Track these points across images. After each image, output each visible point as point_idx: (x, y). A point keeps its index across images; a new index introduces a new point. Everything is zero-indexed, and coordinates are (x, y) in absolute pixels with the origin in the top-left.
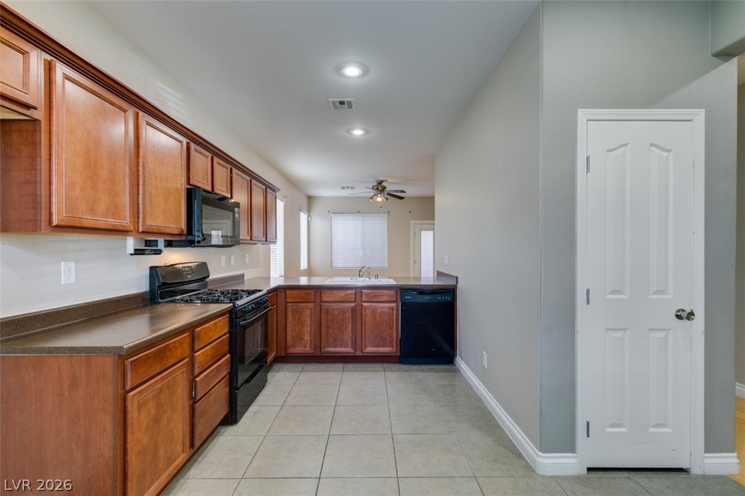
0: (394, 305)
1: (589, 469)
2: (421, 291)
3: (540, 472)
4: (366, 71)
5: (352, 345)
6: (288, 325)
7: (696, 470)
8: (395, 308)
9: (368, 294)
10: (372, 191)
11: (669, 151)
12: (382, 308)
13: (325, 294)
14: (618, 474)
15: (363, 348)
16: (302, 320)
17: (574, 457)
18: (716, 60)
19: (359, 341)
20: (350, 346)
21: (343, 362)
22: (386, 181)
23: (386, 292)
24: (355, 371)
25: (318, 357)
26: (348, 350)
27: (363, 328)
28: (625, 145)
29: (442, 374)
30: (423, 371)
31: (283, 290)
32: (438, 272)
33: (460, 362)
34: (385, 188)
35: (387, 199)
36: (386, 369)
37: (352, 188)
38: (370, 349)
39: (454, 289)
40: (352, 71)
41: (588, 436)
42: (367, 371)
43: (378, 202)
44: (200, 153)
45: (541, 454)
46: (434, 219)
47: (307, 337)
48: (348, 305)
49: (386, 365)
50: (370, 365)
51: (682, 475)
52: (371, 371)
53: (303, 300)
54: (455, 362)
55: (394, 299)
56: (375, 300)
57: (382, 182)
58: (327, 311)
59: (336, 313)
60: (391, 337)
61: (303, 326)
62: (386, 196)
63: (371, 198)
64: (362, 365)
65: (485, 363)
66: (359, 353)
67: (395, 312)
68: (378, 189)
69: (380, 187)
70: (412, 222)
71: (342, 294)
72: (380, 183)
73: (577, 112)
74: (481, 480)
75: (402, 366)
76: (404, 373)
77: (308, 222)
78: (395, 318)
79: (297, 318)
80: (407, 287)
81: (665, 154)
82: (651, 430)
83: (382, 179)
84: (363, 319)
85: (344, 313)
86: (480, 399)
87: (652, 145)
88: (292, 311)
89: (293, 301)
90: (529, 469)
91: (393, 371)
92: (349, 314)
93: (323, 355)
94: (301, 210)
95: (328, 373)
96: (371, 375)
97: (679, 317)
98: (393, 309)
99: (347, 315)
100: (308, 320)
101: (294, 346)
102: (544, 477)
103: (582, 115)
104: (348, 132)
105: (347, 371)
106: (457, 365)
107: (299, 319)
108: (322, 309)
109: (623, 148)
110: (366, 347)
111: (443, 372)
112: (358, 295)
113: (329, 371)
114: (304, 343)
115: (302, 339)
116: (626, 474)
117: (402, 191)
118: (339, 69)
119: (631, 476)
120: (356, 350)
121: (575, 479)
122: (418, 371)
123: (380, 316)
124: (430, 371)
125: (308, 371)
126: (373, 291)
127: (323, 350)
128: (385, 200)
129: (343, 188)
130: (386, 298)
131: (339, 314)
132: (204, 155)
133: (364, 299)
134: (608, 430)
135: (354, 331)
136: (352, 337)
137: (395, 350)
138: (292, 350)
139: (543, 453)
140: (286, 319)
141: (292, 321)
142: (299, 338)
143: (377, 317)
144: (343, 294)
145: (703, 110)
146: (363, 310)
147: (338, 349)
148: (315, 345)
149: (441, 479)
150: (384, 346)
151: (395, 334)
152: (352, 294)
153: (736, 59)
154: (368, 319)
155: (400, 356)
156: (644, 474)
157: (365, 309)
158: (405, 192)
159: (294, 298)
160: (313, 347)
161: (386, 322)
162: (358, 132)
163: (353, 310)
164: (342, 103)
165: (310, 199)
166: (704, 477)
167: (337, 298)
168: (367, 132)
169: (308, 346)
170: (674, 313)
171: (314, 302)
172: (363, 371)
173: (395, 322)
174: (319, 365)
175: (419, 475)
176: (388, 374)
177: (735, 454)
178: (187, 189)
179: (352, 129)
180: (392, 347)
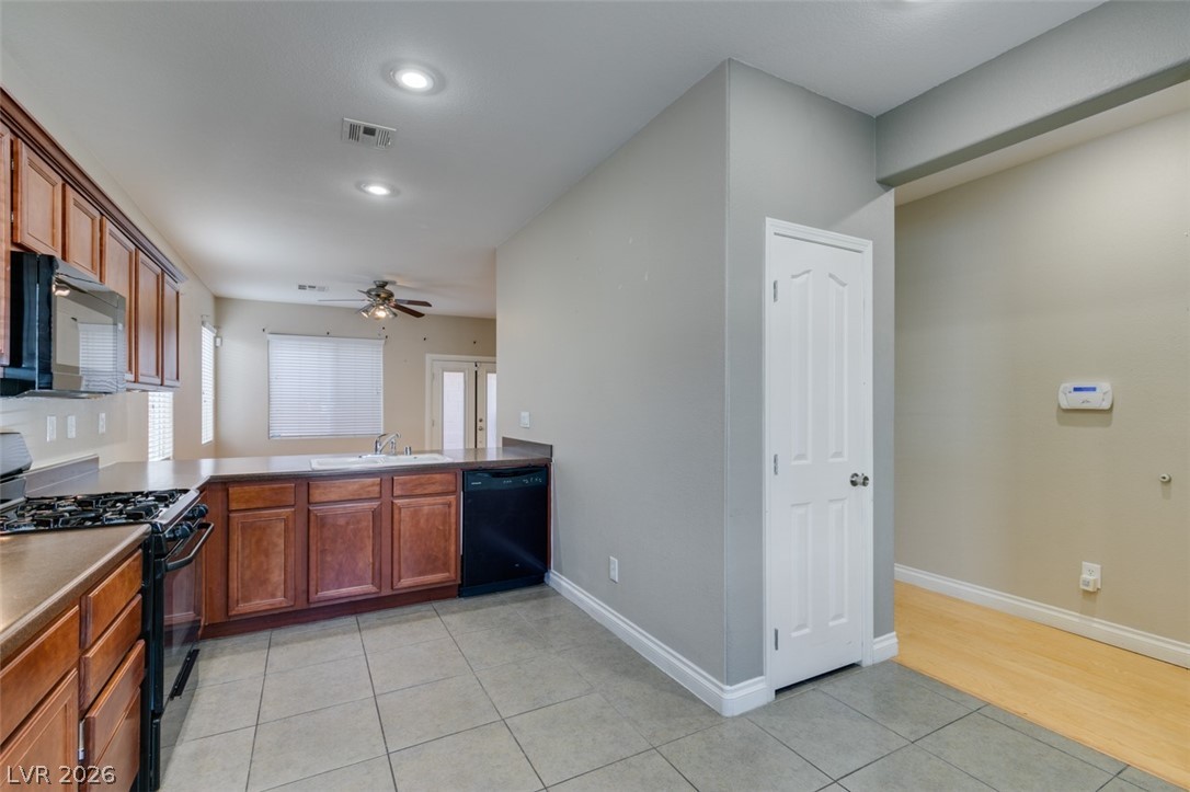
0: (452, 498)
1: (778, 692)
2: (496, 472)
3: (727, 713)
4: (440, 83)
5: (373, 579)
6: (233, 556)
7: (867, 662)
8: (454, 503)
9: (405, 483)
10: (365, 297)
11: (844, 285)
12: (429, 505)
13: (318, 487)
14: (804, 689)
15: (396, 579)
16: (265, 543)
17: (762, 681)
18: (879, 187)
19: (386, 570)
20: (370, 581)
21: (352, 614)
22: (394, 283)
23: (438, 477)
24: (384, 625)
25: (304, 613)
26: (366, 588)
27: (396, 545)
28: (808, 272)
29: (535, 602)
30: (503, 603)
31: (219, 487)
32: (504, 438)
33: (557, 579)
34: (391, 295)
35: (395, 315)
36: (440, 612)
37: (322, 289)
38: (407, 582)
39: (546, 466)
40: (414, 80)
41: (777, 648)
42: (407, 621)
43: (378, 319)
44: (40, 172)
45: (727, 688)
46: (495, 355)
47: (277, 577)
48: (366, 505)
49: (436, 604)
50: (407, 610)
51: (855, 671)
52: (414, 620)
53: (268, 504)
54: (546, 580)
55: (452, 488)
56: (418, 492)
57: (386, 283)
58: (322, 521)
59: (342, 521)
60: (446, 554)
61: (267, 556)
62: (394, 310)
63: (366, 311)
64: (391, 612)
65: (615, 575)
66: (386, 592)
67: (453, 510)
68: (378, 296)
69: (381, 293)
70: (429, 357)
71: (353, 486)
72: (383, 285)
73: (764, 221)
74: (664, 749)
75: (464, 602)
76: (475, 613)
77: (216, 347)
78: (453, 520)
79: (254, 540)
80: (473, 467)
81: (841, 288)
82: (831, 624)
83: (387, 278)
84: (396, 527)
85: (358, 522)
86: (607, 630)
87: (831, 276)
88: (243, 529)
89: (244, 507)
90: (713, 714)
91: (453, 612)
92: (367, 523)
93: (312, 606)
94: (203, 323)
95: (330, 640)
96: (417, 626)
97: (854, 483)
98: (449, 505)
99: (364, 524)
100: (281, 542)
101: (246, 599)
102: (734, 719)
103: (772, 225)
104: (359, 186)
105: (369, 628)
106: (552, 584)
107: (259, 541)
108: (312, 518)
109: (806, 275)
110: (400, 579)
111: (535, 599)
112: (387, 486)
113: (330, 635)
114: (270, 589)
115: (264, 582)
116: (810, 687)
117: (427, 304)
118: (388, 72)
119: (816, 687)
120: (380, 588)
121: (765, 709)
122: (495, 604)
123: (427, 520)
124: (516, 600)
125: (285, 643)
126: (414, 477)
127: (313, 597)
128: (391, 316)
129: (302, 287)
130: (437, 488)
131: (348, 523)
132: (47, 179)
133: (397, 492)
134: (794, 634)
135: (377, 552)
136: (373, 564)
137: (453, 575)
138: (244, 608)
139: (731, 685)
140: (228, 545)
141: (243, 548)
142: (261, 580)
143: (422, 521)
144: (356, 487)
145: (871, 242)
146: (396, 512)
147: (344, 591)
148: (295, 589)
149: (610, 767)
150: (433, 571)
151: (453, 548)
152: (373, 485)
153: (893, 190)
154: (405, 526)
155: (460, 586)
156: (826, 681)
157: (400, 509)
158: (430, 305)
159: (247, 501)
160: (291, 593)
161: (438, 529)
162: (378, 190)
163: (376, 514)
164: (370, 131)
165: (220, 302)
166: (874, 666)
167: (344, 494)
168: (394, 191)
169: (280, 593)
170: (848, 479)
171: (293, 506)
172: (399, 622)
173: (453, 527)
174: (303, 627)
175: (576, 772)
176: (447, 618)
177: (894, 633)
178: (12, 253)
179: (368, 183)
180: (449, 571)
